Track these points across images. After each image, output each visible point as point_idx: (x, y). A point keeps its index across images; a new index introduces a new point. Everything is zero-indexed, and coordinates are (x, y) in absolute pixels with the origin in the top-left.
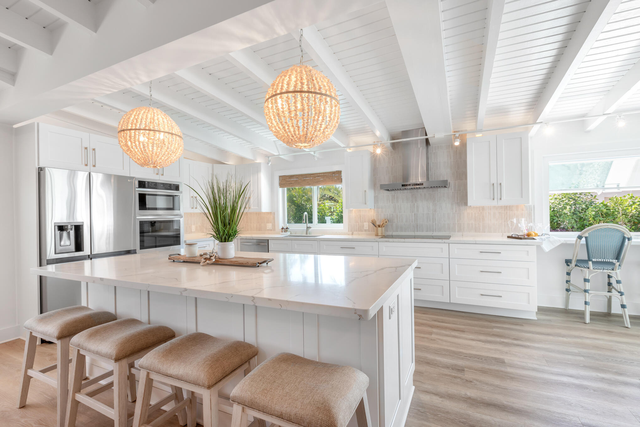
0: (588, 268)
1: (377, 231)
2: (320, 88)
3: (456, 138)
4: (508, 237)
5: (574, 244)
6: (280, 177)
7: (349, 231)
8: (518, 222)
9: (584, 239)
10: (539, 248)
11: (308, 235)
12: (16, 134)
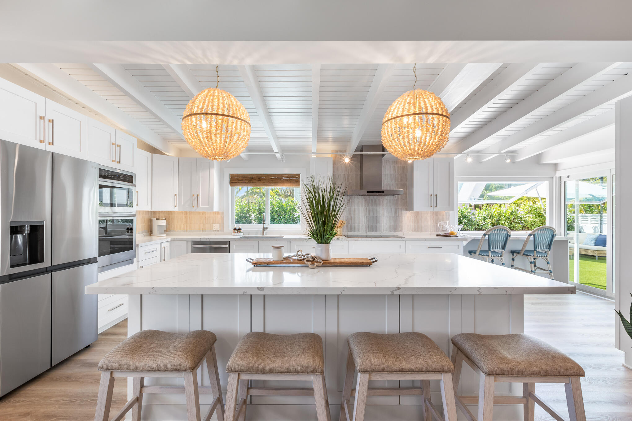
0: (488, 256)
4: (437, 235)
5: (480, 240)
6: (230, 175)
9: (487, 236)
11: (264, 236)
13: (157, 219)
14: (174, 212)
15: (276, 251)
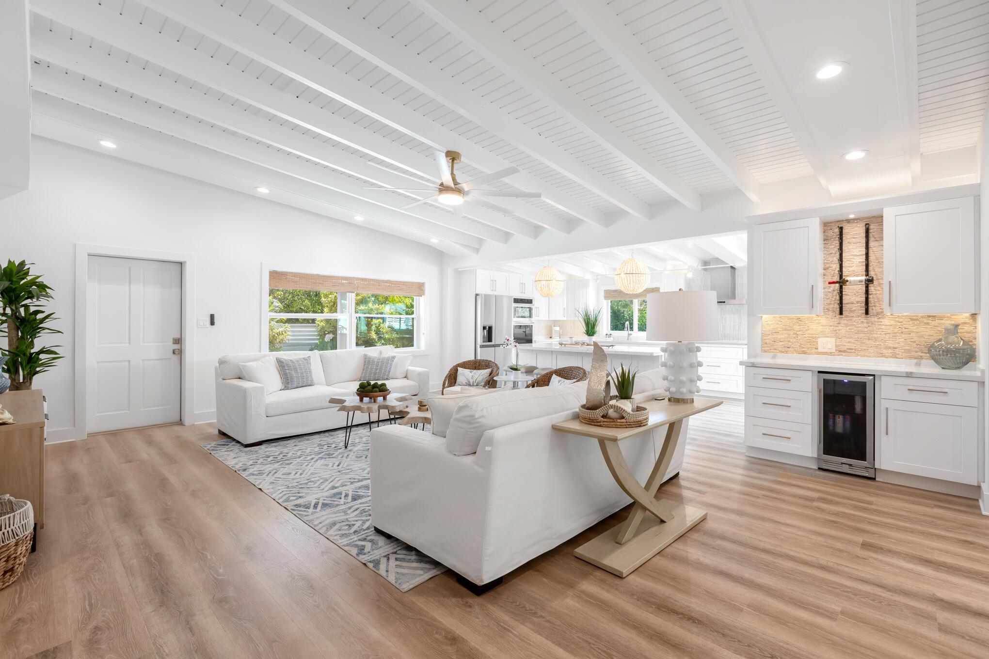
6: (605, 291)
12: (459, 273)
14: (564, 321)
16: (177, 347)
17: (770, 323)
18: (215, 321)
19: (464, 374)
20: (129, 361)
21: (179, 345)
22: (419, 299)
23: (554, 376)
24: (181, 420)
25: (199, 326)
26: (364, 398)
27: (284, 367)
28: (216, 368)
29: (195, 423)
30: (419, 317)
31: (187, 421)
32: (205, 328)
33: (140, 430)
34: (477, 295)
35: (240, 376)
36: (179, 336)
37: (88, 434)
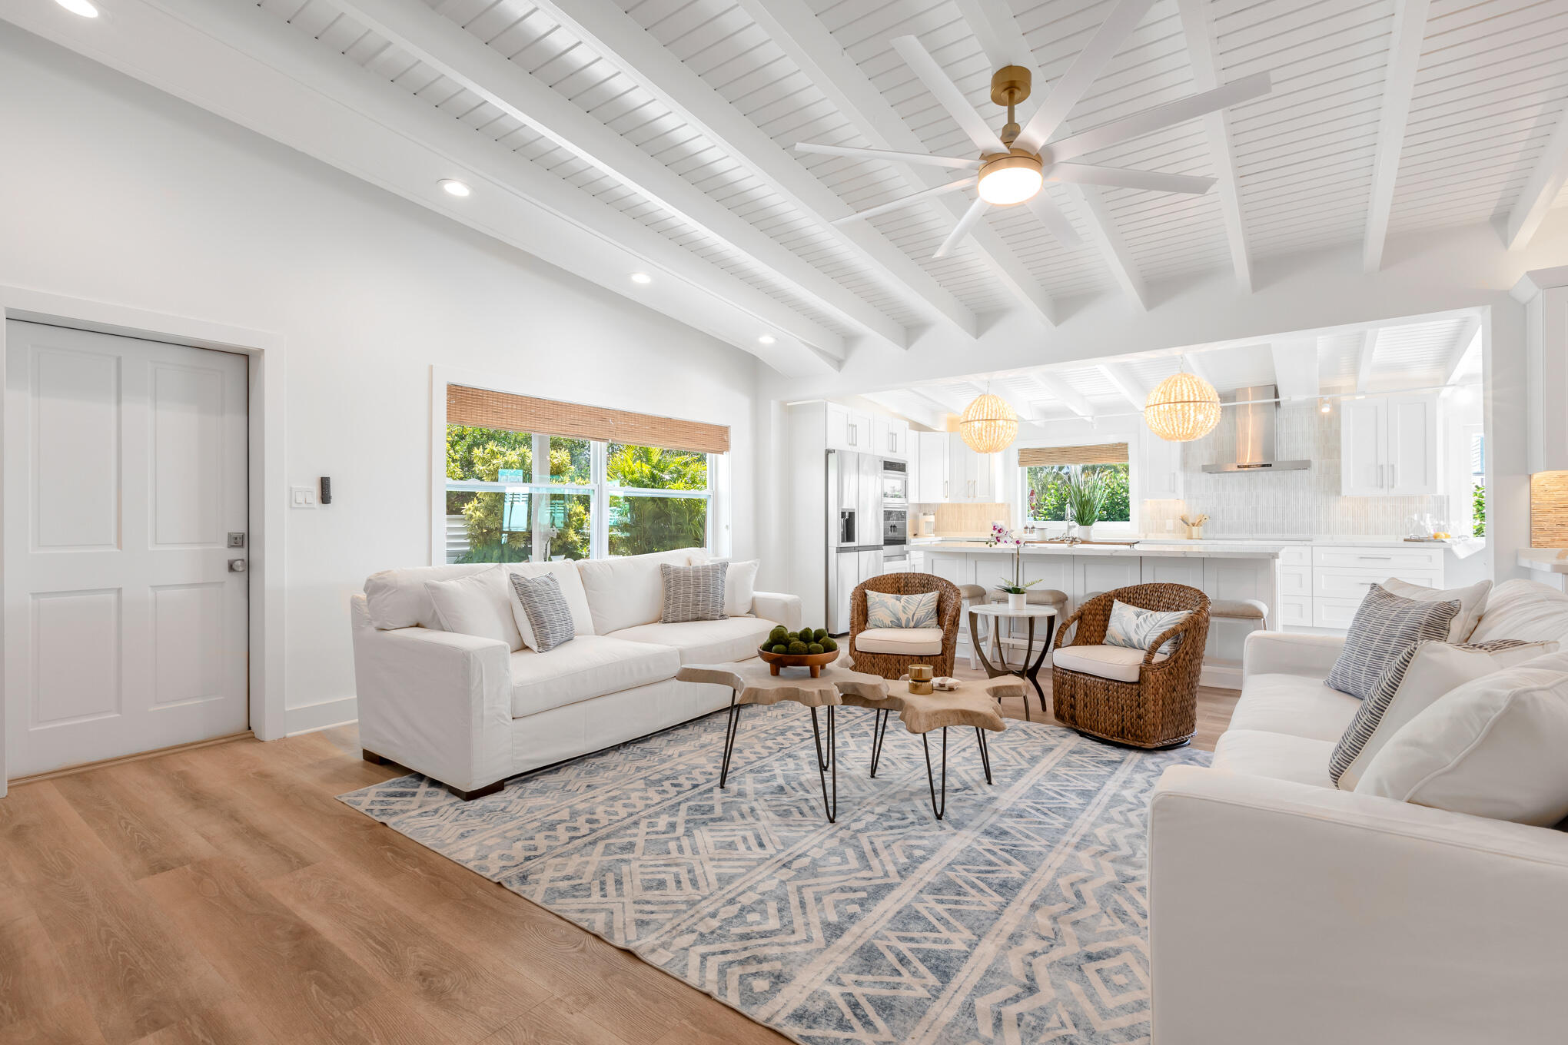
1: (1191, 532)
2: (1209, 398)
3: (1325, 402)
4: (1405, 540)
6: (1020, 450)
7: (1140, 532)
8: (1421, 518)
10: (1448, 551)
12: (790, 412)
13: (924, 514)
14: (945, 504)
15: (1040, 532)
16: (238, 554)
17: (1552, 487)
18: (332, 494)
19: (883, 605)
20: (119, 590)
21: (244, 551)
22: (716, 459)
23: (1118, 606)
24: (250, 728)
25: (294, 505)
26: (781, 669)
27: (530, 597)
28: (355, 603)
29: (289, 735)
30: (716, 496)
31: (269, 731)
32: (309, 508)
33: (152, 761)
34: (828, 452)
35: (421, 622)
36: (243, 530)
37: (9, 781)
